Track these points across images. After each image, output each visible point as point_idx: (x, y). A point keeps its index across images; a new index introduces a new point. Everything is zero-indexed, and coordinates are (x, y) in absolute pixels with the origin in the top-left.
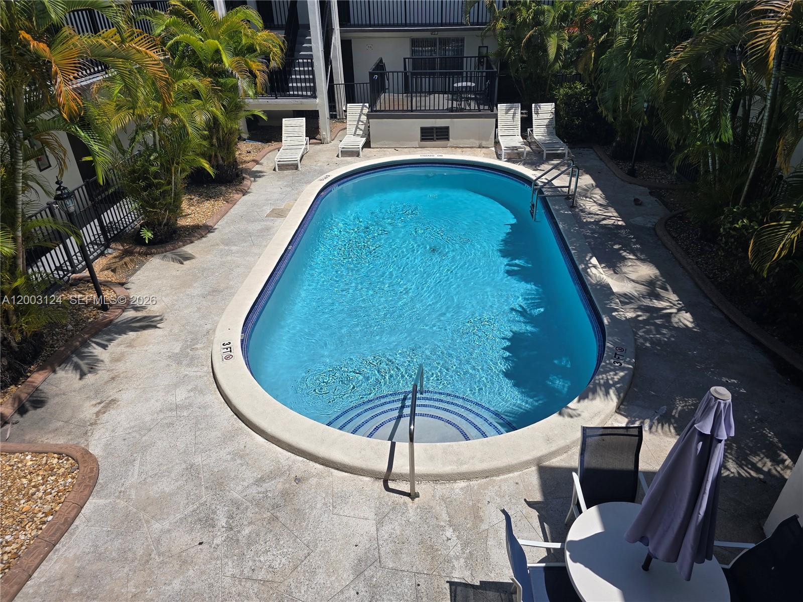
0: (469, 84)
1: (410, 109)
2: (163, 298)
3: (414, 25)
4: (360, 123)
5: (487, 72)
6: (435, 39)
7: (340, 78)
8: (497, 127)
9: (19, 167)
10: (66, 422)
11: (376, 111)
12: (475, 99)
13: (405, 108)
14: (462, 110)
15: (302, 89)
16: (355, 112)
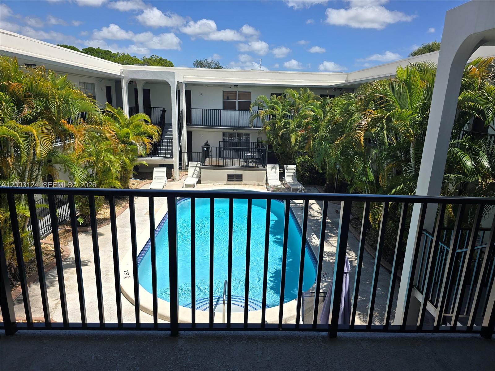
0: (252, 154)
1: (222, 165)
2: (89, 252)
3: (225, 126)
4: (196, 171)
5: (261, 149)
6: (235, 133)
7: (185, 149)
8: (267, 176)
9: (38, 178)
10: (39, 308)
11: (204, 166)
12: (256, 162)
13: (220, 165)
14: (249, 167)
15: (165, 154)
16: (194, 166)
